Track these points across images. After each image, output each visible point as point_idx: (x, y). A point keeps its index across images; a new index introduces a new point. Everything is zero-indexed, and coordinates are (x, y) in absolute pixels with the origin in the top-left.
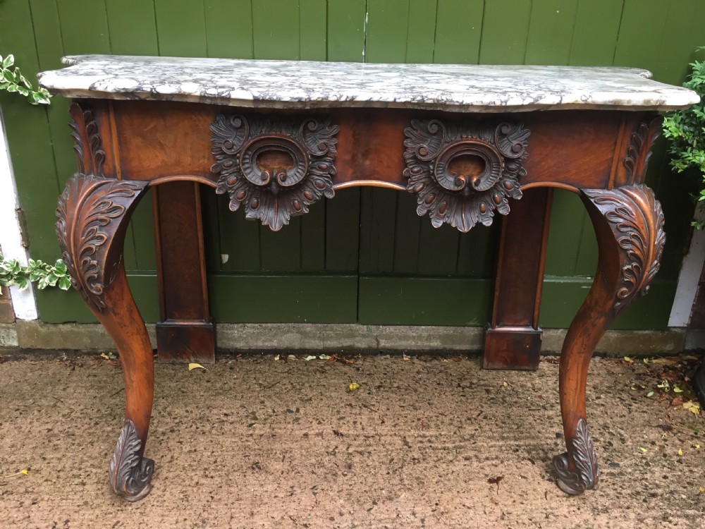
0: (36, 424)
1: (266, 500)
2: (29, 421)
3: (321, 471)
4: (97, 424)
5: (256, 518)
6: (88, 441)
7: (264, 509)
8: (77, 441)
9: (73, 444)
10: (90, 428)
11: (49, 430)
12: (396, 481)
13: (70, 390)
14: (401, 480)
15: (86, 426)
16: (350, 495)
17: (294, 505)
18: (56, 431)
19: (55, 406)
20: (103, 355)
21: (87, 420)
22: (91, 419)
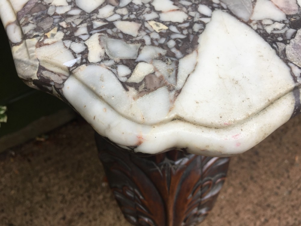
0: (50, 218)
1: (236, 201)
2: (42, 218)
3: (245, 164)
4: (89, 197)
5: (242, 215)
6: (97, 213)
7: (239, 207)
8: (91, 218)
9: (90, 221)
10: (88, 203)
11: (64, 218)
12: (286, 151)
13: (45, 179)
14: (288, 148)
15: (85, 204)
16: (272, 173)
17: (252, 196)
18: (68, 217)
19: (48, 198)
20: (38, 139)
21: (80, 198)
22: (82, 195)
